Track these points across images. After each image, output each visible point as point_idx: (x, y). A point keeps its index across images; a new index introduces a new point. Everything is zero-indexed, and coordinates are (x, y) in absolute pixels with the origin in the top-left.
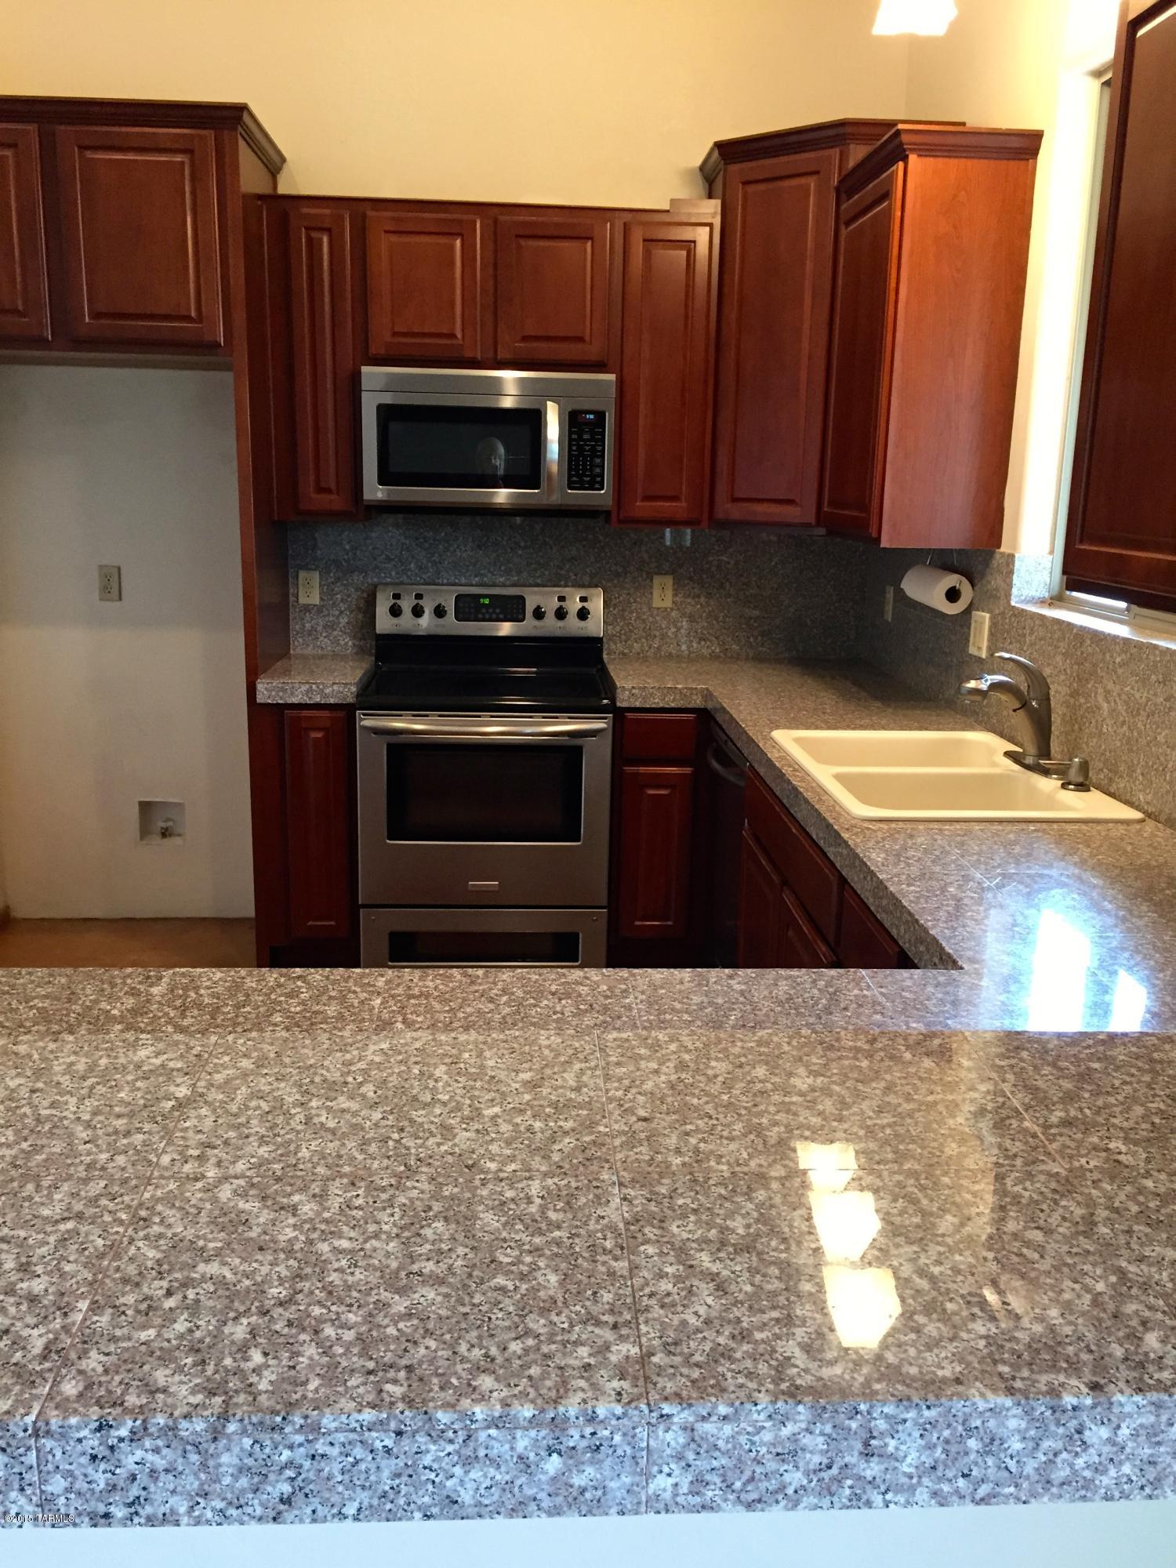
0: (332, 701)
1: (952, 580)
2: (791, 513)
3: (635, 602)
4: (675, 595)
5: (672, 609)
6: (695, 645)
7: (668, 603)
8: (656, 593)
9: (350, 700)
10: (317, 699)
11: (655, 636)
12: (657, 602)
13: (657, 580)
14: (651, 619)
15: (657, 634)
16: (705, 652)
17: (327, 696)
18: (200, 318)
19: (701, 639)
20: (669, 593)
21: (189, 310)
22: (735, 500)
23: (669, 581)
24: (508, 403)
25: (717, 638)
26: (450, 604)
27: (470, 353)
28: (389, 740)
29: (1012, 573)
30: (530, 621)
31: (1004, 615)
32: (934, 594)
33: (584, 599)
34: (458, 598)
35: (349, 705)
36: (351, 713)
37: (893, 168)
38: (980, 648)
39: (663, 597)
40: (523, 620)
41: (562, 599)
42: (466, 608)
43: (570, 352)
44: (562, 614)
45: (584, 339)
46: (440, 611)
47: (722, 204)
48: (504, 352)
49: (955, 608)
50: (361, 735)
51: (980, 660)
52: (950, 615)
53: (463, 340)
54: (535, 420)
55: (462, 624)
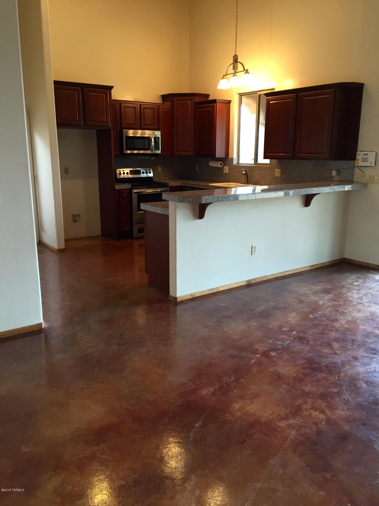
0: (128, 188)
1: (221, 162)
2: (189, 153)
3: (155, 170)
4: (161, 169)
5: (161, 171)
8: (158, 169)
9: (130, 188)
11: (158, 176)
12: (159, 170)
13: (158, 166)
14: (158, 173)
18: (107, 122)
19: (165, 177)
21: (105, 120)
22: (178, 151)
23: (160, 166)
24: (139, 135)
26: (129, 172)
27: (137, 127)
28: (138, 194)
29: (233, 160)
30: (142, 174)
31: (232, 166)
32: (218, 165)
33: (149, 170)
34: (130, 171)
35: (130, 189)
36: (131, 190)
37: (213, 104)
38: (226, 172)
39: (159, 169)
40: (141, 174)
41: (146, 170)
42: (132, 172)
43: (152, 127)
44: (147, 173)
45: (154, 125)
46: (127, 173)
47: (171, 103)
48: (142, 127)
49: (221, 166)
50: (133, 194)
51: (227, 173)
52: (220, 168)
53: (136, 125)
54: (149, 139)
55: (131, 175)
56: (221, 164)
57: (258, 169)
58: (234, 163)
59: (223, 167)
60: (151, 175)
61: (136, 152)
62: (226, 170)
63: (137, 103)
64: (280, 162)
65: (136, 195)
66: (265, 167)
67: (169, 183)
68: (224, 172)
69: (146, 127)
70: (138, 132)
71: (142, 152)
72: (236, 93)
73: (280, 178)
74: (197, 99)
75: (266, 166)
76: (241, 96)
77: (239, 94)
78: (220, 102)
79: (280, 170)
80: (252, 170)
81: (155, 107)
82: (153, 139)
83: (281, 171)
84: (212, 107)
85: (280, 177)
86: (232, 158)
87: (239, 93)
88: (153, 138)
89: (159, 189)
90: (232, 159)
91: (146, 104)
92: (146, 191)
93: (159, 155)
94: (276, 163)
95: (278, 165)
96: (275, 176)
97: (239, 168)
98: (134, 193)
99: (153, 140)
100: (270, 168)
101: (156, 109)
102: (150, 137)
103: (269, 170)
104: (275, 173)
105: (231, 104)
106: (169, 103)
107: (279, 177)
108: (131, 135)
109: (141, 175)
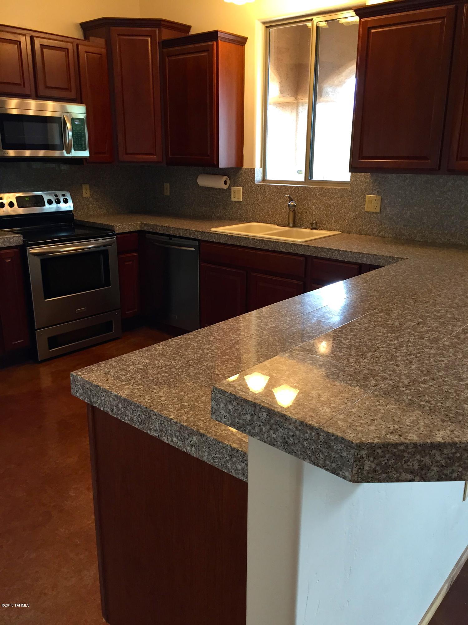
0: (14, 245)
1: (225, 178)
2: (154, 158)
3: (77, 195)
4: (90, 192)
5: (90, 197)
6: (99, 210)
7: (88, 195)
8: (84, 191)
9: (21, 243)
10: (8, 245)
11: (85, 208)
12: (85, 195)
13: (84, 186)
14: (83, 202)
15: (86, 207)
16: (102, 213)
17: (11, 243)
19: (100, 208)
20: (88, 191)
22: (127, 154)
23: (87, 186)
25: (105, 207)
26: (15, 202)
27: (28, 92)
28: (41, 258)
29: (255, 174)
30: (47, 206)
31: (251, 187)
32: (219, 183)
33: (64, 195)
34: (17, 198)
35: (21, 245)
36: (21, 250)
37: (210, 43)
38: (236, 200)
39: (86, 193)
40: (44, 205)
41: (56, 196)
42: (21, 202)
43: (64, 94)
44: (58, 202)
45: (68, 89)
46: (11, 204)
47: (106, 42)
48: (41, 93)
49: (225, 187)
50: (30, 258)
51: (239, 202)
52: (223, 189)
53: (24, 87)
54: (59, 122)
55: (22, 209)
56: (226, 183)
57: (317, 194)
58: (255, 179)
59: (229, 188)
60: (69, 206)
61: (28, 153)
62: (238, 194)
63: (25, 32)
64: (379, 179)
65: (38, 260)
66: (339, 190)
67: (114, 226)
68: (233, 199)
69: (49, 93)
70: (30, 103)
71: (41, 153)
72: (259, 20)
73: (379, 215)
74: (167, 35)
75: (340, 188)
76: (268, 29)
77: (264, 23)
78: (225, 40)
79: (380, 197)
80: (302, 197)
81: (70, 46)
82: (69, 122)
83: (382, 200)
84: (208, 51)
85: (380, 213)
86: (251, 169)
87: (264, 21)
88: (69, 120)
89: (93, 241)
90: (252, 171)
91: (47, 36)
92: (62, 250)
93: (84, 161)
94: (368, 180)
95: (373, 186)
96: (366, 210)
97: (269, 190)
98: (33, 257)
99: (69, 125)
100: (351, 191)
101: (70, 51)
102: (61, 118)
103: (350, 196)
104: (365, 205)
105: (245, 45)
106: (101, 42)
107: (376, 213)
108: (15, 112)
109: (44, 207)
